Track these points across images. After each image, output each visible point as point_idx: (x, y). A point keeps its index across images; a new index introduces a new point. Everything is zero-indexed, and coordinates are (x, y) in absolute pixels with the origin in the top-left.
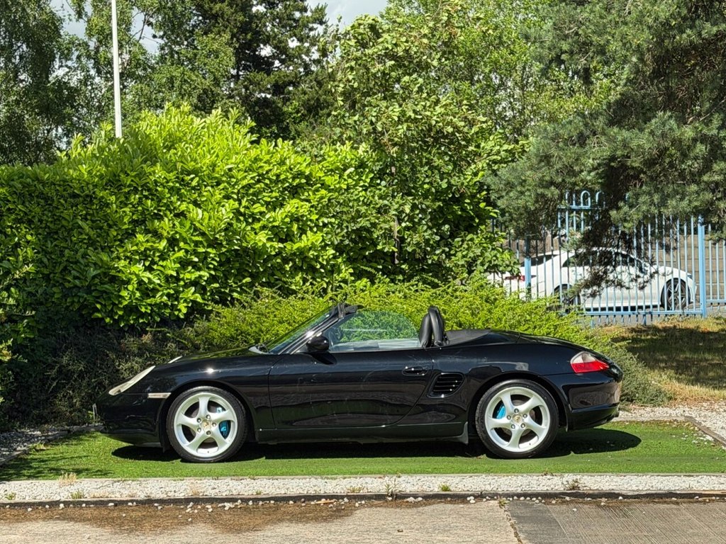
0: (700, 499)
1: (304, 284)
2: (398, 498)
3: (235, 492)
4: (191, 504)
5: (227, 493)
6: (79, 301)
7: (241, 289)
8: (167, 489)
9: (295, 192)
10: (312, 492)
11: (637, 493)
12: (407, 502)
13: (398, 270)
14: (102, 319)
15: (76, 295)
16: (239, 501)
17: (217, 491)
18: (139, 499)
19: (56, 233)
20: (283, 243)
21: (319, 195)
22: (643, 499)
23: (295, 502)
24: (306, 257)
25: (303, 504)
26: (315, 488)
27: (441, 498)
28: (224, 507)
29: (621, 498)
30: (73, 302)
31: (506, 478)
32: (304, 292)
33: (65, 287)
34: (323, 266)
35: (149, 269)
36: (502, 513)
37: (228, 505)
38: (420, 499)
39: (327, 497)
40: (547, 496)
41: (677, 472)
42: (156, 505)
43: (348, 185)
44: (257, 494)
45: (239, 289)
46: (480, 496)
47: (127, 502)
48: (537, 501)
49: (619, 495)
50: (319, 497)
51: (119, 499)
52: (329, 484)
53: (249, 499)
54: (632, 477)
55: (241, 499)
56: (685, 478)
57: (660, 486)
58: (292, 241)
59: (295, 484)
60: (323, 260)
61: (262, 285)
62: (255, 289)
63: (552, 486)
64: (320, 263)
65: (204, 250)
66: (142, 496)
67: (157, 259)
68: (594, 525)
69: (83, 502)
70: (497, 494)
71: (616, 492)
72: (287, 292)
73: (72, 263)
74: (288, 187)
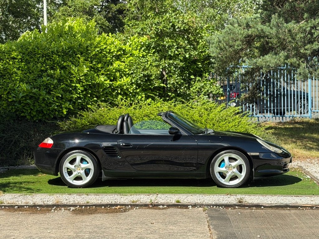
0: (301, 209)
1: (122, 101)
2: (155, 206)
3: (76, 202)
4: (55, 207)
5: (73, 202)
6: (15, 108)
7: (92, 103)
8: (44, 200)
9: (118, 58)
10: (113, 203)
11: (270, 205)
12: (159, 208)
13: (166, 95)
14: (26, 116)
15: (14, 105)
16: (78, 206)
17: (68, 201)
18: (30, 204)
19: (5, 76)
20: (112, 82)
21: (129, 59)
22: (273, 208)
23: (105, 207)
24: (122, 89)
25: (109, 209)
26: (116, 200)
27: (176, 206)
28: (70, 209)
29: (262, 207)
30: (12, 108)
31: (208, 196)
32: (121, 105)
33: (9, 101)
34: (131, 93)
35: (49, 93)
36: (204, 215)
37: (72, 208)
38: (165, 206)
39: (120, 205)
40: (227, 206)
41: (291, 194)
42: (38, 207)
43: (143, 55)
44: (87, 203)
45: (91, 103)
46: (194, 206)
47: (24, 206)
48: (222, 208)
49: (262, 206)
50: (117, 205)
51: (20, 205)
52: (122, 198)
53: (83, 206)
54: (269, 197)
55: (79, 205)
56: (294, 198)
57: (282, 202)
58: (116, 81)
59: (106, 198)
60: (131, 90)
61: (102, 101)
62: (98, 103)
63: (230, 201)
64: (129, 91)
65: (74, 85)
66: (31, 203)
67: (52, 89)
68: (248, 222)
69: (3, 206)
70: (203, 205)
71: (261, 204)
72: (113, 105)
73: (12, 90)
74: (115, 55)
